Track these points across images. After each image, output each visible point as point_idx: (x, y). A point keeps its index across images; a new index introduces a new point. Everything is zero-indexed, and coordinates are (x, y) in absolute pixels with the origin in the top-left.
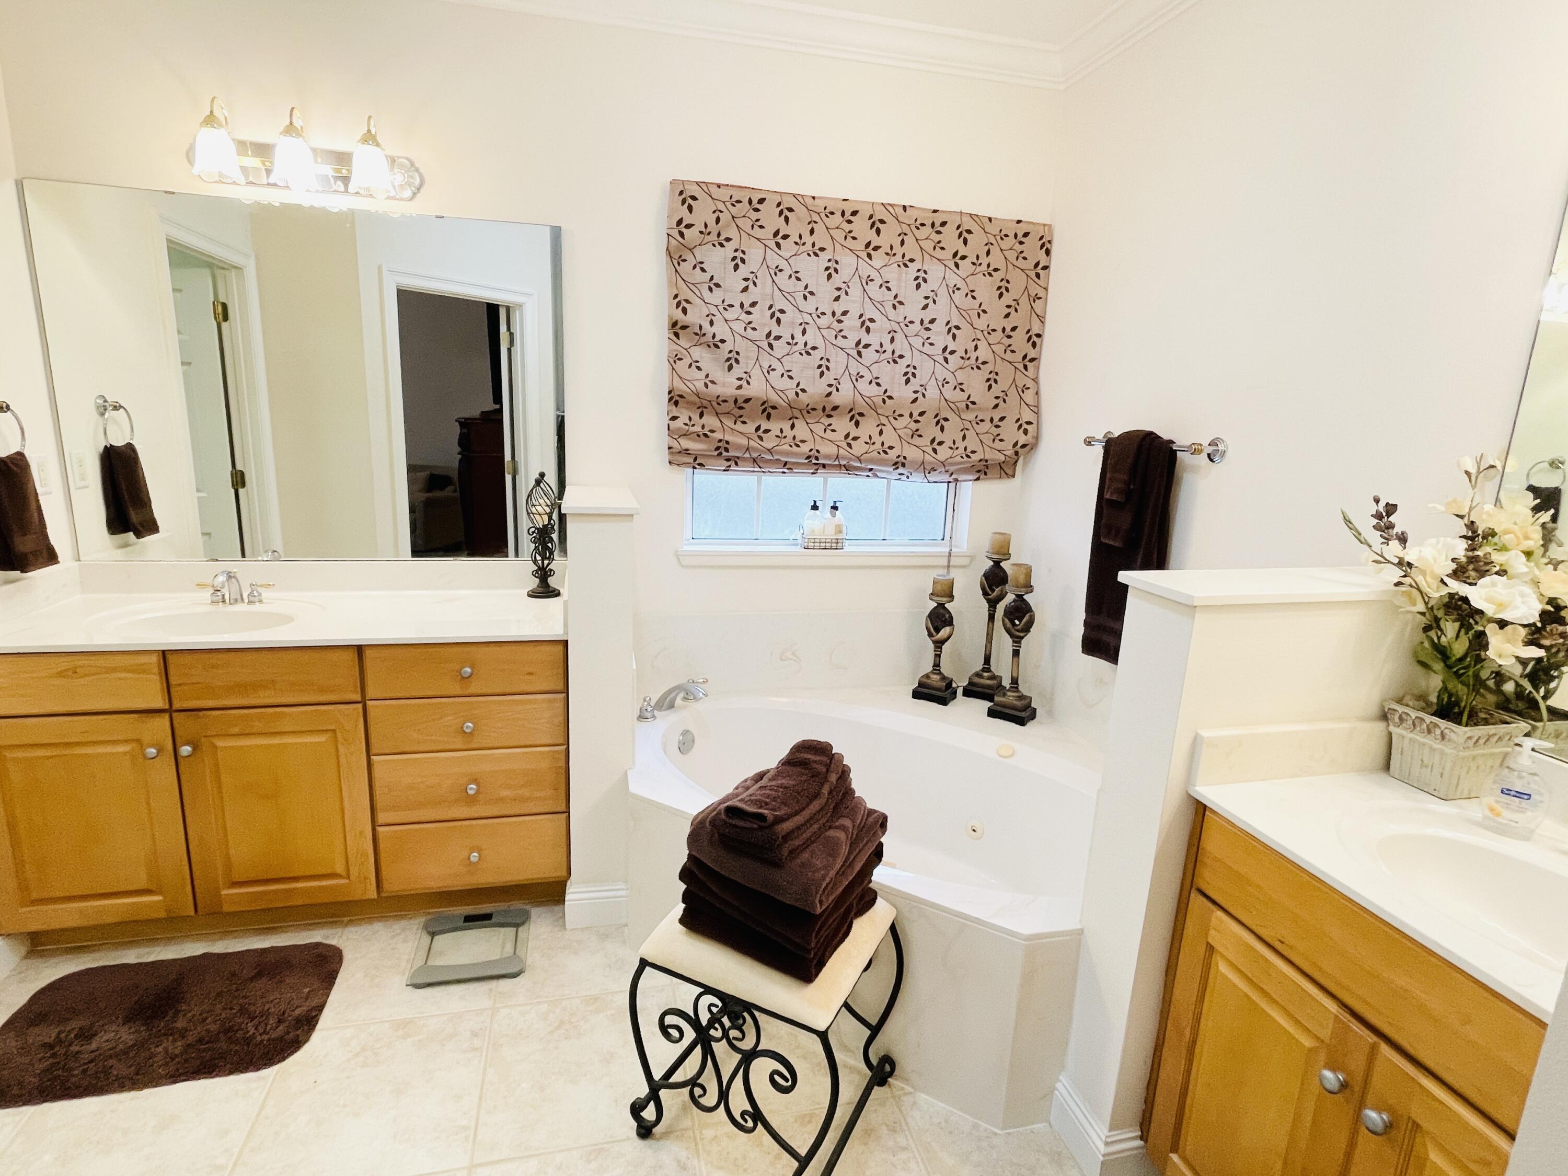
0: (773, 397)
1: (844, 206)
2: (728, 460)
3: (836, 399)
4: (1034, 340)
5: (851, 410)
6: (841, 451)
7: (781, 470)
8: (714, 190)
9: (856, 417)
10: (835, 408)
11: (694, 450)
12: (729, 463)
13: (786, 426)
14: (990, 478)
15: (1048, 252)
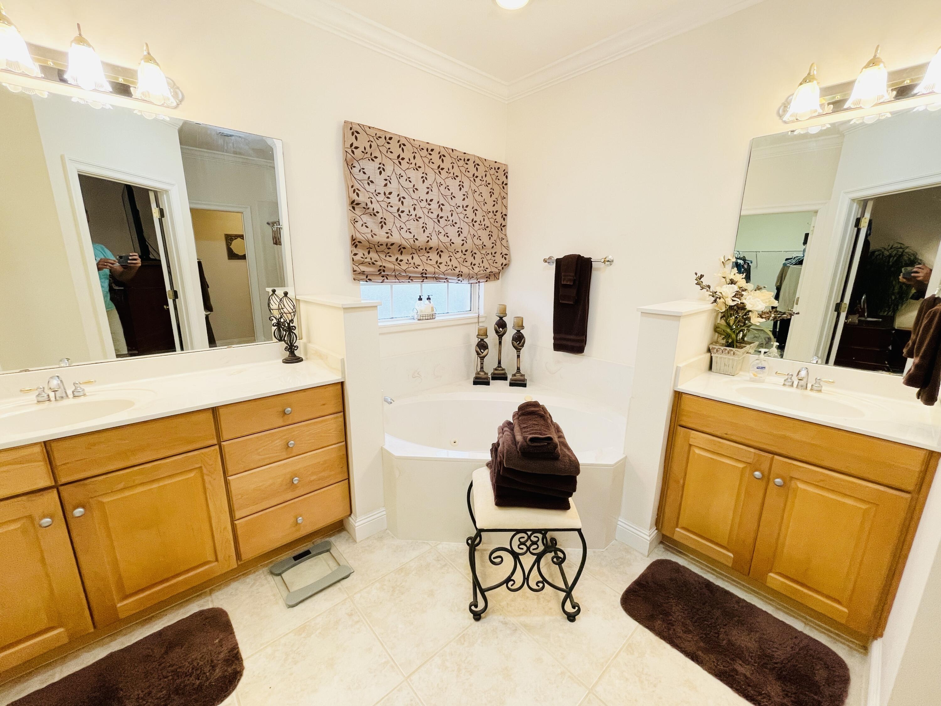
0: (404, 243)
1: (427, 146)
2: (383, 277)
3: (431, 244)
4: (504, 216)
5: (437, 250)
6: (436, 270)
7: (408, 281)
8: (367, 129)
9: (440, 253)
10: (431, 248)
11: (367, 272)
12: (383, 278)
13: (410, 258)
14: (492, 280)
15: (507, 177)
